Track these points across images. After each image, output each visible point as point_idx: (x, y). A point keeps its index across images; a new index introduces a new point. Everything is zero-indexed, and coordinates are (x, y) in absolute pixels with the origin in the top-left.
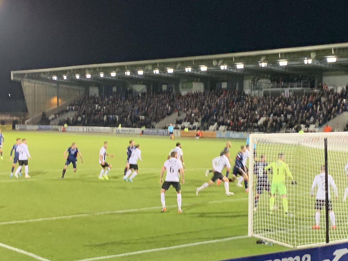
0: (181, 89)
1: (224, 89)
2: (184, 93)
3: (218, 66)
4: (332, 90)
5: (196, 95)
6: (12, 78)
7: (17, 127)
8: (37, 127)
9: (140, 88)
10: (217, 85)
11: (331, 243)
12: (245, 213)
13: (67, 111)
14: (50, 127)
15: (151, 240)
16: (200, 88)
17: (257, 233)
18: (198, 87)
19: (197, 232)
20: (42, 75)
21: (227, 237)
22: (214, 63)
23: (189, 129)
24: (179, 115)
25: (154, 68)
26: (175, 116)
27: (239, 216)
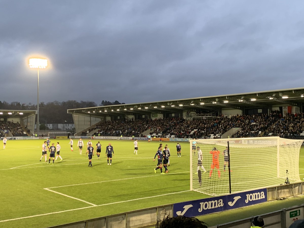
0: (152, 117)
1: (173, 117)
2: (153, 119)
3: (170, 106)
4: (226, 117)
5: (160, 120)
6: (68, 113)
7: (70, 137)
8: (80, 137)
9: (131, 117)
10: (170, 115)
11: (232, 193)
12: (189, 179)
13: (95, 129)
14: (87, 137)
15: (142, 193)
16: (161, 116)
17: (194, 189)
18: (160, 116)
19: (165, 189)
20: (83, 111)
21: (180, 191)
22: (168, 104)
23: (156, 137)
24: (151, 130)
25: (138, 107)
26: (149, 131)
27: (185, 180)
